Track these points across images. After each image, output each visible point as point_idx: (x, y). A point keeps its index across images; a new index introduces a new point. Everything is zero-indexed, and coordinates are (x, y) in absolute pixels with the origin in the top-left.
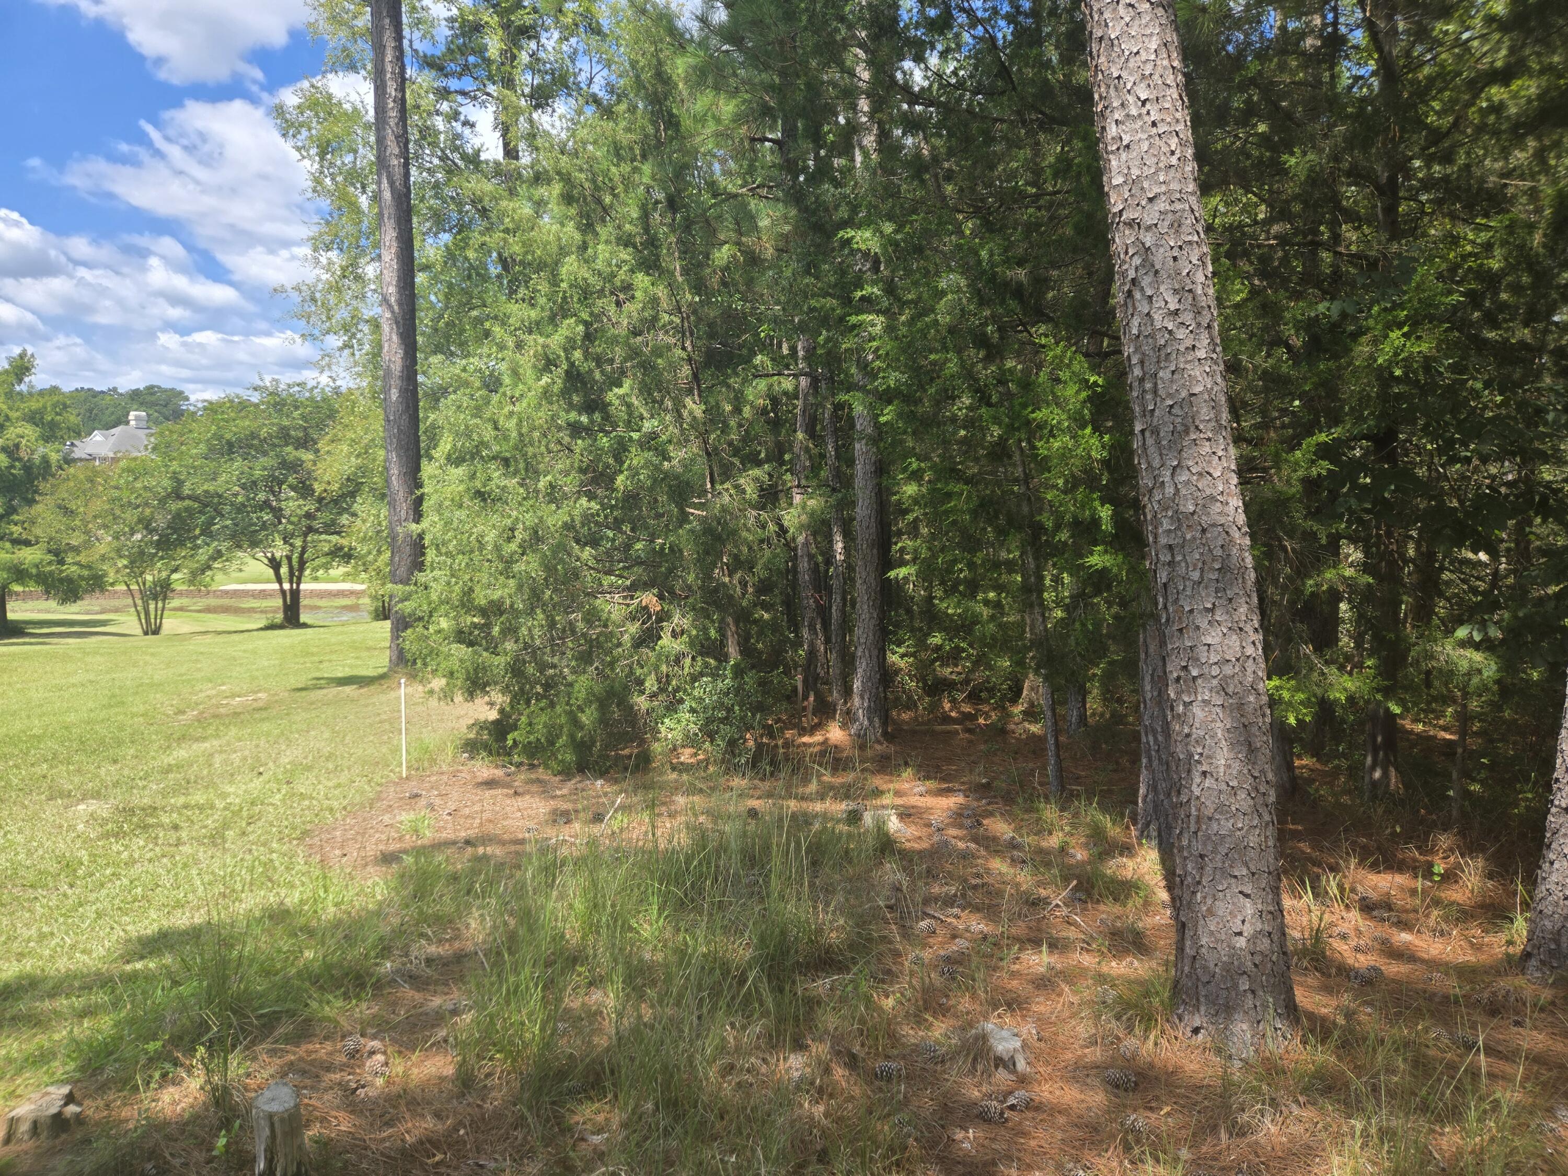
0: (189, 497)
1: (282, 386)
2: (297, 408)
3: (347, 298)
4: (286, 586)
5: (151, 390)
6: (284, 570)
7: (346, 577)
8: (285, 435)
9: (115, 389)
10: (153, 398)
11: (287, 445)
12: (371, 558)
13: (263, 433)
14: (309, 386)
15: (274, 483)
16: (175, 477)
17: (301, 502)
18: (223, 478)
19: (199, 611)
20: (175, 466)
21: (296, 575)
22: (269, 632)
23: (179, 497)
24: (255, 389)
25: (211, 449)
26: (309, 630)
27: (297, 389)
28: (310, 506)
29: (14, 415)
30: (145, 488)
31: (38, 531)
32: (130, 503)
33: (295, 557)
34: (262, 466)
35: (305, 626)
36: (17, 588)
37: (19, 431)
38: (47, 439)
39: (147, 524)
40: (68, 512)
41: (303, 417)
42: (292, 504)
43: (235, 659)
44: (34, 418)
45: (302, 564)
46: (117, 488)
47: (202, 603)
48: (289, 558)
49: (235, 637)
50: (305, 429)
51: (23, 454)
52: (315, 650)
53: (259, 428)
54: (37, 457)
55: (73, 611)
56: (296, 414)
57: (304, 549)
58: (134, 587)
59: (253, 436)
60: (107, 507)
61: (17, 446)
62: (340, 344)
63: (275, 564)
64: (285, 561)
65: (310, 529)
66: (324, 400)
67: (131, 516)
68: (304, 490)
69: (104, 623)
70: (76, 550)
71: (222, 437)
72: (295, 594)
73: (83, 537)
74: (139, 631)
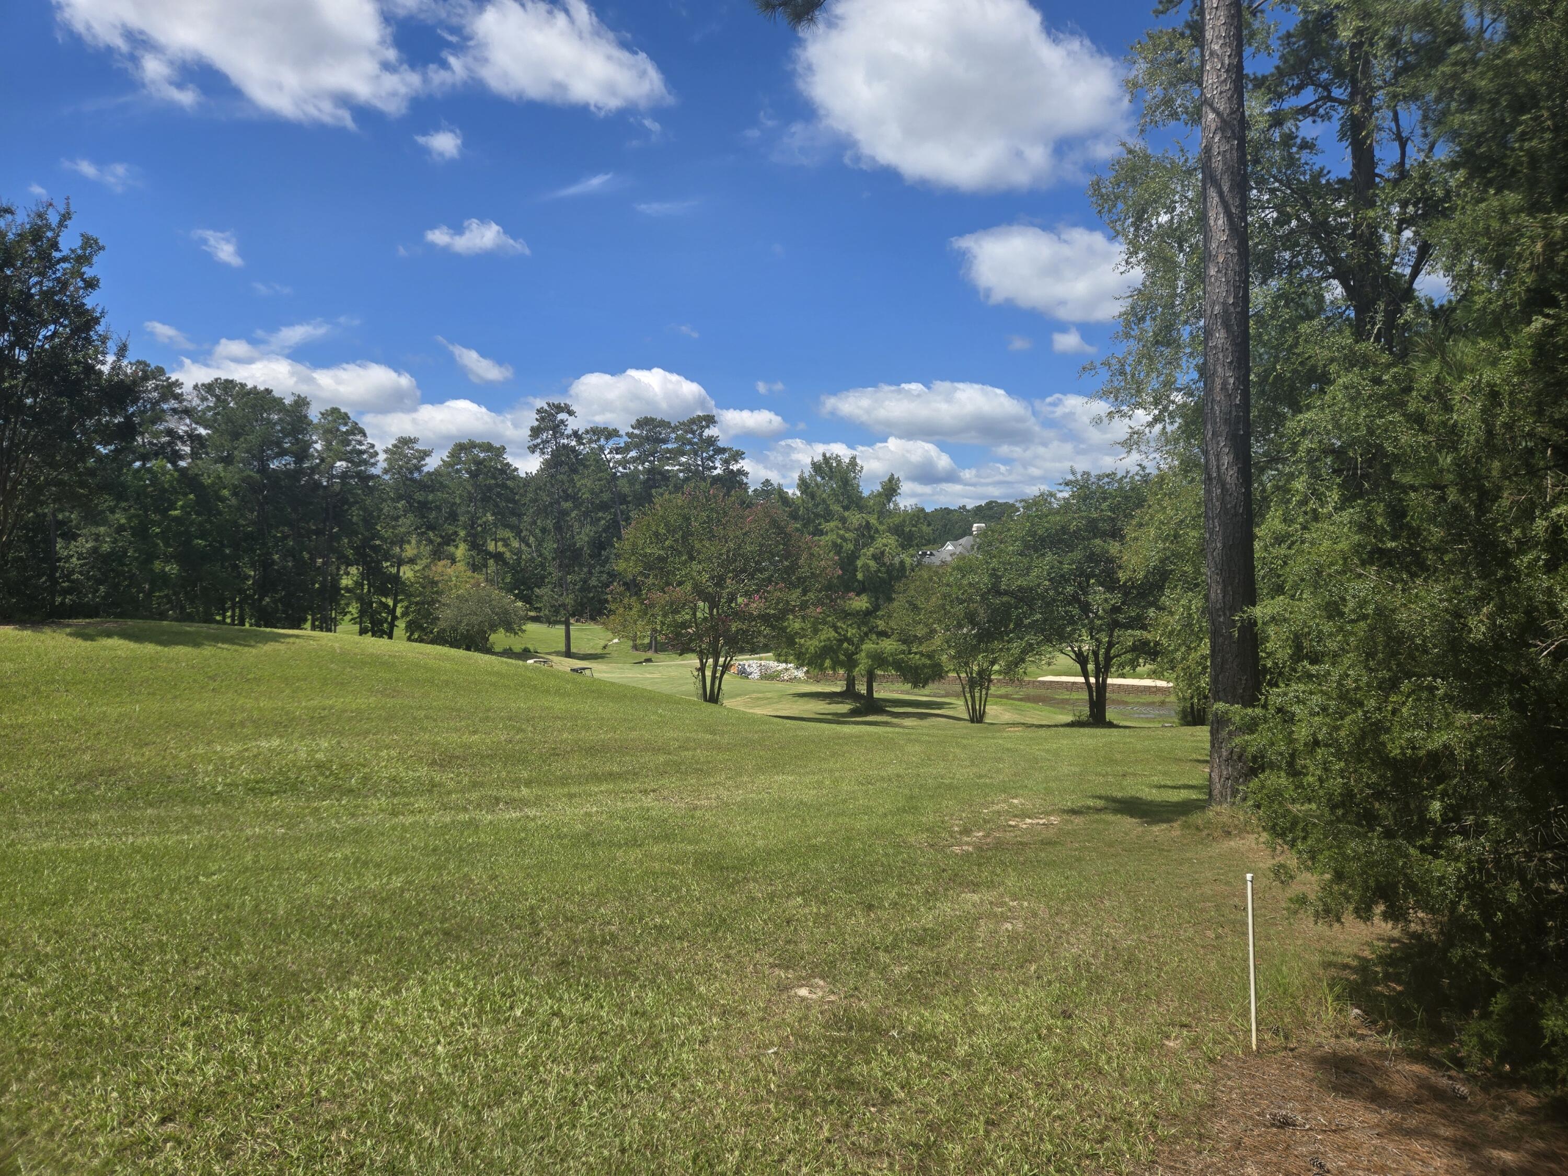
0: (1006, 593)
1: (1093, 479)
2: (1105, 499)
3: (1159, 366)
4: (1092, 680)
5: (990, 505)
6: (1091, 667)
7: (1153, 674)
8: (1093, 528)
9: (964, 507)
10: (990, 513)
11: (1095, 537)
12: (1178, 655)
13: (1072, 528)
14: (1119, 476)
15: (1083, 577)
16: (994, 575)
17: (1108, 595)
18: (1035, 572)
19: (1020, 700)
20: (994, 563)
21: (1103, 670)
22: (1075, 730)
23: (999, 593)
24: (1067, 484)
25: (1027, 546)
26: (1114, 731)
27: (1106, 480)
28: (1116, 599)
29: (881, 528)
30: (970, 584)
31: (892, 624)
32: (957, 598)
33: (1102, 651)
34: (1069, 562)
35: (1111, 725)
36: (879, 672)
37: (884, 541)
38: (904, 547)
39: (971, 618)
40: (915, 608)
41: (1112, 509)
42: (1099, 597)
43: (1036, 760)
44: (897, 530)
45: (1108, 659)
46: (948, 585)
47: (1023, 692)
48: (1096, 654)
49: (1042, 732)
50: (1112, 520)
51: (887, 560)
52: (1118, 757)
53: (1070, 521)
54: (897, 560)
55: (922, 695)
56: (1105, 505)
57: (1111, 645)
58: (963, 675)
59: (1064, 530)
60: (940, 602)
61: (882, 553)
62: (1150, 418)
63: (1081, 659)
64: (1091, 657)
65: (1116, 624)
66: (1132, 489)
67: (959, 609)
68: (1110, 583)
69: (940, 705)
70: (920, 640)
71: (1035, 533)
72: (1102, 688)
73: (926, 630)
74: (966, 716)
